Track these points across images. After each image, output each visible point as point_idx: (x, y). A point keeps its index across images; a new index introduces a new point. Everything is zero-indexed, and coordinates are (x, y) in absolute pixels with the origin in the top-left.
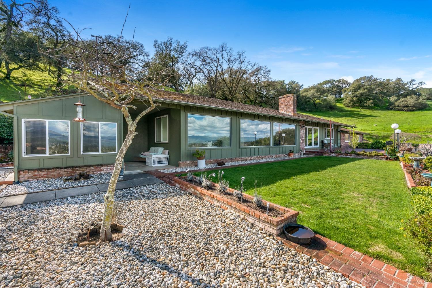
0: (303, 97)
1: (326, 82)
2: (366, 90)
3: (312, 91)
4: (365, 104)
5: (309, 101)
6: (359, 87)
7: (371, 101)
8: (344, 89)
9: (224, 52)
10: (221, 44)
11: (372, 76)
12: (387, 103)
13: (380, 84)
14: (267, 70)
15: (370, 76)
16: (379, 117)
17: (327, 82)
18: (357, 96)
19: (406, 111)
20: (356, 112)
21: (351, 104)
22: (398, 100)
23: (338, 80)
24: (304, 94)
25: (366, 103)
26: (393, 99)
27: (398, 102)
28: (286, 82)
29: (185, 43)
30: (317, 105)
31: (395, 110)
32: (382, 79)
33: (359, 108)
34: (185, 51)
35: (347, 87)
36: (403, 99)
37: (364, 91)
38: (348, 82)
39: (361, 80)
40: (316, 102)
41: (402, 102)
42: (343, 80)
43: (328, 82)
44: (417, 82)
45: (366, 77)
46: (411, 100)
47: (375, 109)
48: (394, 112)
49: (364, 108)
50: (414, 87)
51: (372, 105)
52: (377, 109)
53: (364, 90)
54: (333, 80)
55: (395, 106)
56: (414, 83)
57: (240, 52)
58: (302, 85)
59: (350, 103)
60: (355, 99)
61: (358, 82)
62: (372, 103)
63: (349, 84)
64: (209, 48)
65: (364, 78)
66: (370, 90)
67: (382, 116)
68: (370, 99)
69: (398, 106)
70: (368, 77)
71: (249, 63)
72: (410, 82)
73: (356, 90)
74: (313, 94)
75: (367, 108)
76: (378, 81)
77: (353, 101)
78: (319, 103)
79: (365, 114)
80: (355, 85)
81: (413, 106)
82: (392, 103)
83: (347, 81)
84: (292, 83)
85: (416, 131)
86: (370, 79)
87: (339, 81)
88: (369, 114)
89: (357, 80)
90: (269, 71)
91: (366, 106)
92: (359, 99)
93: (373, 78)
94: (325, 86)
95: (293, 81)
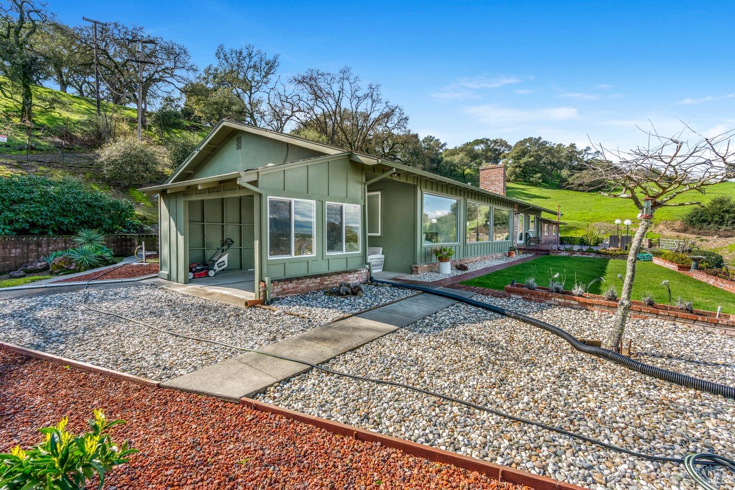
0: (447, 162)
1: (477, 142)
2: (532, 158)
3: (461, 155)
4: (531, 179)
5: (455, 170)
6: (524, 153)
7: (539, 175)
8: (502, 155)
9: (346, 82)
10: (342, 67)
11: (540, 138)
12: (558, 179)
13: (550, 151)
14: (404, 117)
15: (537, 137)
16: (549, 198)
17: (479, 142)
18: (520, 167)
19: (581, 191)
20: (520, 190)
21: (513, 178)
22: (572, 175)
23: (495, 139)
24: (448, 159)
25: (532, 177)
26: (565, 173)
27: (572, 178)
28: (421, 138)
29: (276, 58)
30: (467, 177)
31: (568, 189)
32: (552, 144)
33: (524, 185)
34: (272, 71)
35: (507, 152)
36: (578, 175)
37: (530, 160)
38: (508, 143)
39: (526, 143)
40: (466, 172)
41: (577, 178)
42: (501, 140)
43: (481, 142)
44: (593, 151)
45: (532, 138)
46: (586, 177)
47: (543, 187)
48: (566, 192)
49: (530, 185)
50: (590, 157)
51: (541, 181)
52: (546, 187)
53: (530, 158)
54: (487, 140)
55: (568, 184)
56: (589, 152)
57: (374, 84)
58: (445, 144)
59: (511, 176)
60: (518, 170)
61: (523, 145)
62: (539, 178)
63: (509, 147)
64: (320, 72)
65: (530, 139)
66: (538, 158)
67: (553, 197)
68: (536, 172)
69: (572, 184)
70: (535, 139)
71: (388, 104)
72: (585, 150)
73: (518, 158)
74: (462, 159)
75: (532, 185)
76: (547, 145)
77: (514, 173)
78: (471, 175)
79: (532, 193)
80: (518, 149)
81: (590, 185)
82: (563, 179)
83: (506, 143)
84: (429, 139)
85: (603, 220)
86: (536, 142)
87: (495, 142)
88: (537, 194)
89: (521, 142)
90: (406, 119)
91: (532, 182)
92: (523, 171)
93: (541, 141)
94: (476, 148)
95: (431, 137)
